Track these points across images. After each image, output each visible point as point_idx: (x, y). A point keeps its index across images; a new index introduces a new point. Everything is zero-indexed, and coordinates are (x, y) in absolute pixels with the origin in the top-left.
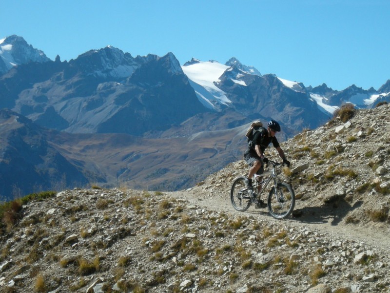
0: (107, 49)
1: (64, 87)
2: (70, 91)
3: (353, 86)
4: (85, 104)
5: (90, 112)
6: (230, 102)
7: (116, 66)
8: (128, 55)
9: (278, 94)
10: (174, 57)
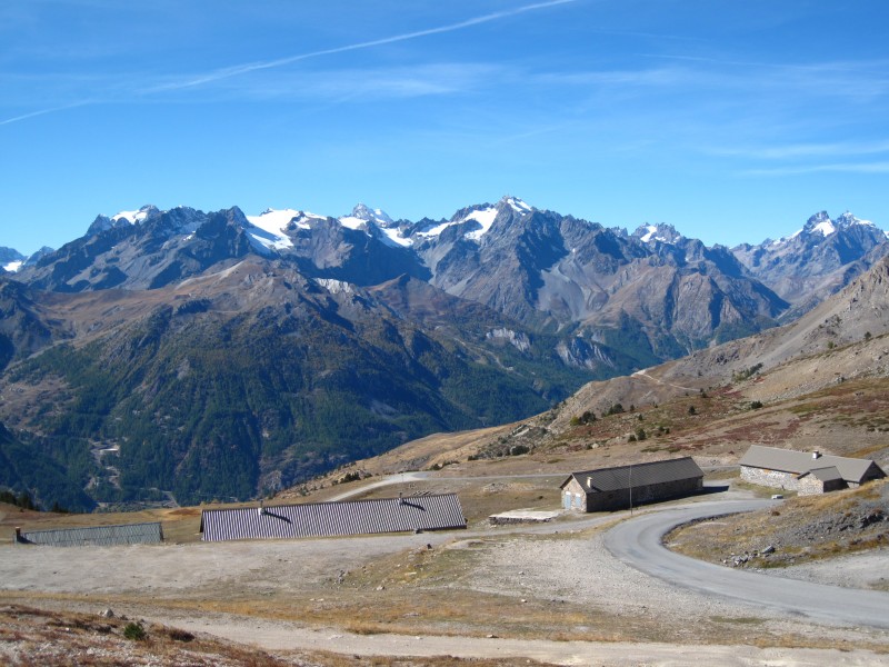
0: (178, 209)
1: (134, 248)
2: (139, 251)
3: (425, 219)
4: (149, 261)
5: (153, 267)
6: (292, 245)
7: (187, 223)
8: (200, 212)
9: (335, 234)
10: (239, 210)
